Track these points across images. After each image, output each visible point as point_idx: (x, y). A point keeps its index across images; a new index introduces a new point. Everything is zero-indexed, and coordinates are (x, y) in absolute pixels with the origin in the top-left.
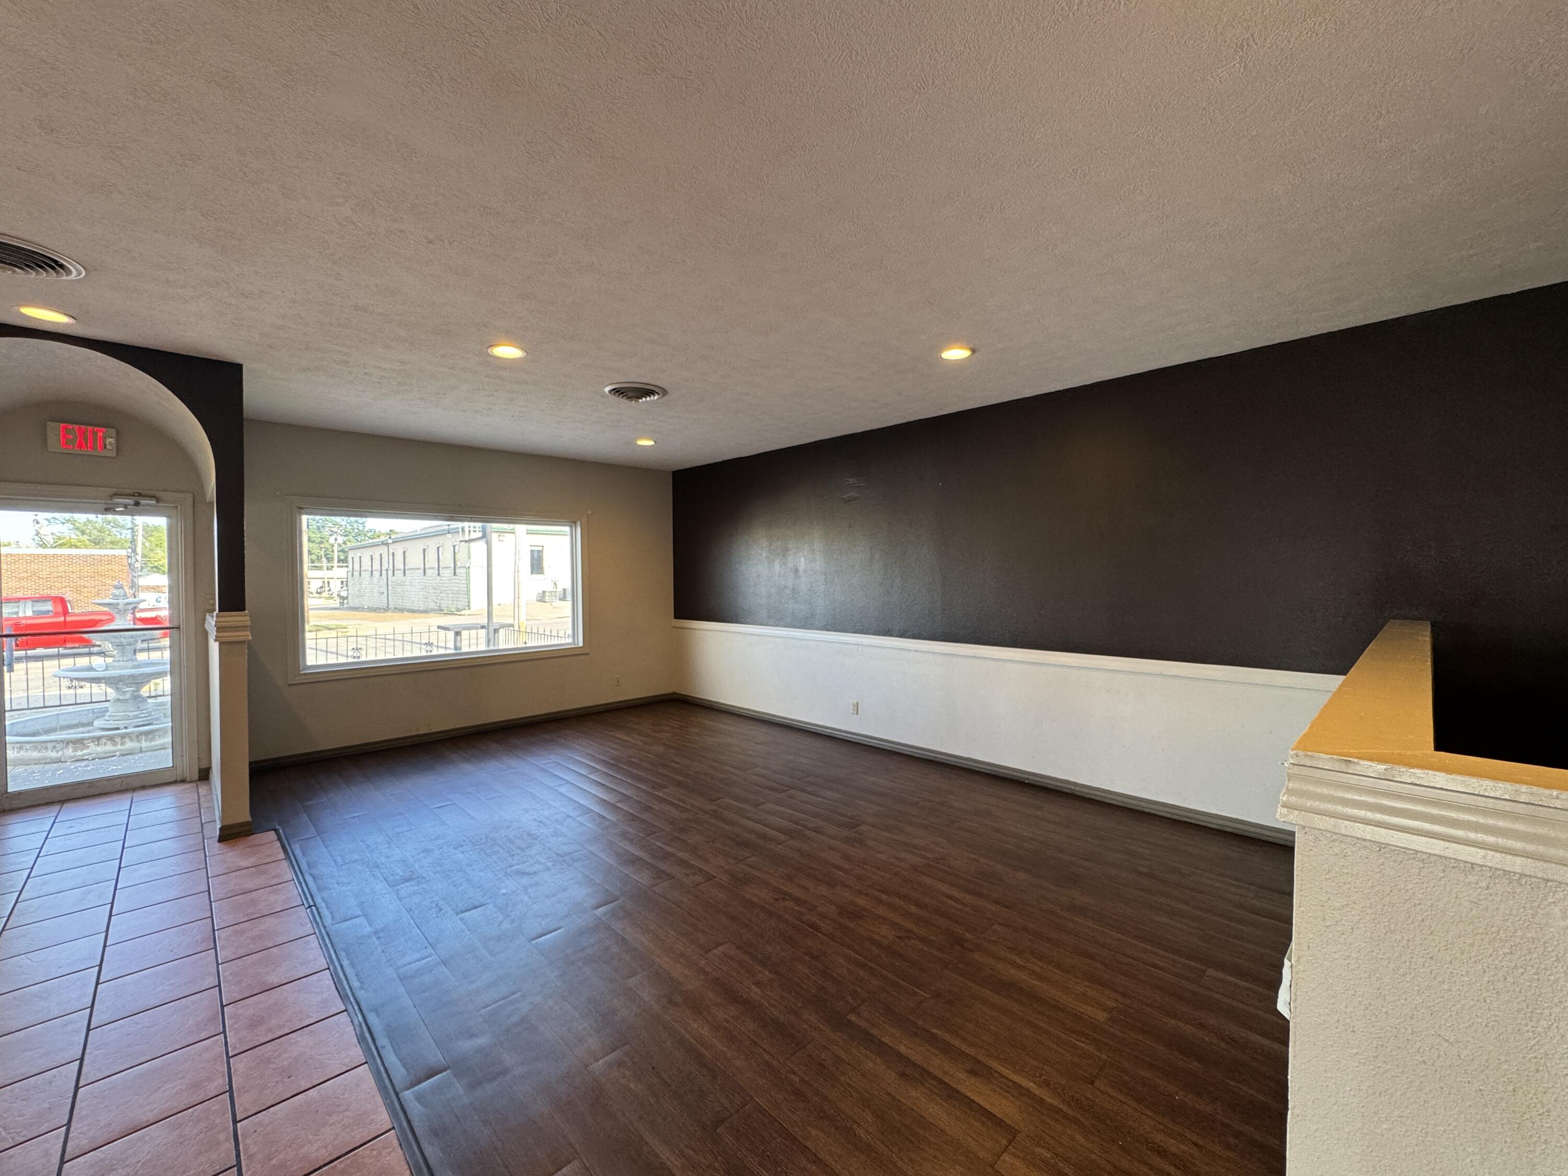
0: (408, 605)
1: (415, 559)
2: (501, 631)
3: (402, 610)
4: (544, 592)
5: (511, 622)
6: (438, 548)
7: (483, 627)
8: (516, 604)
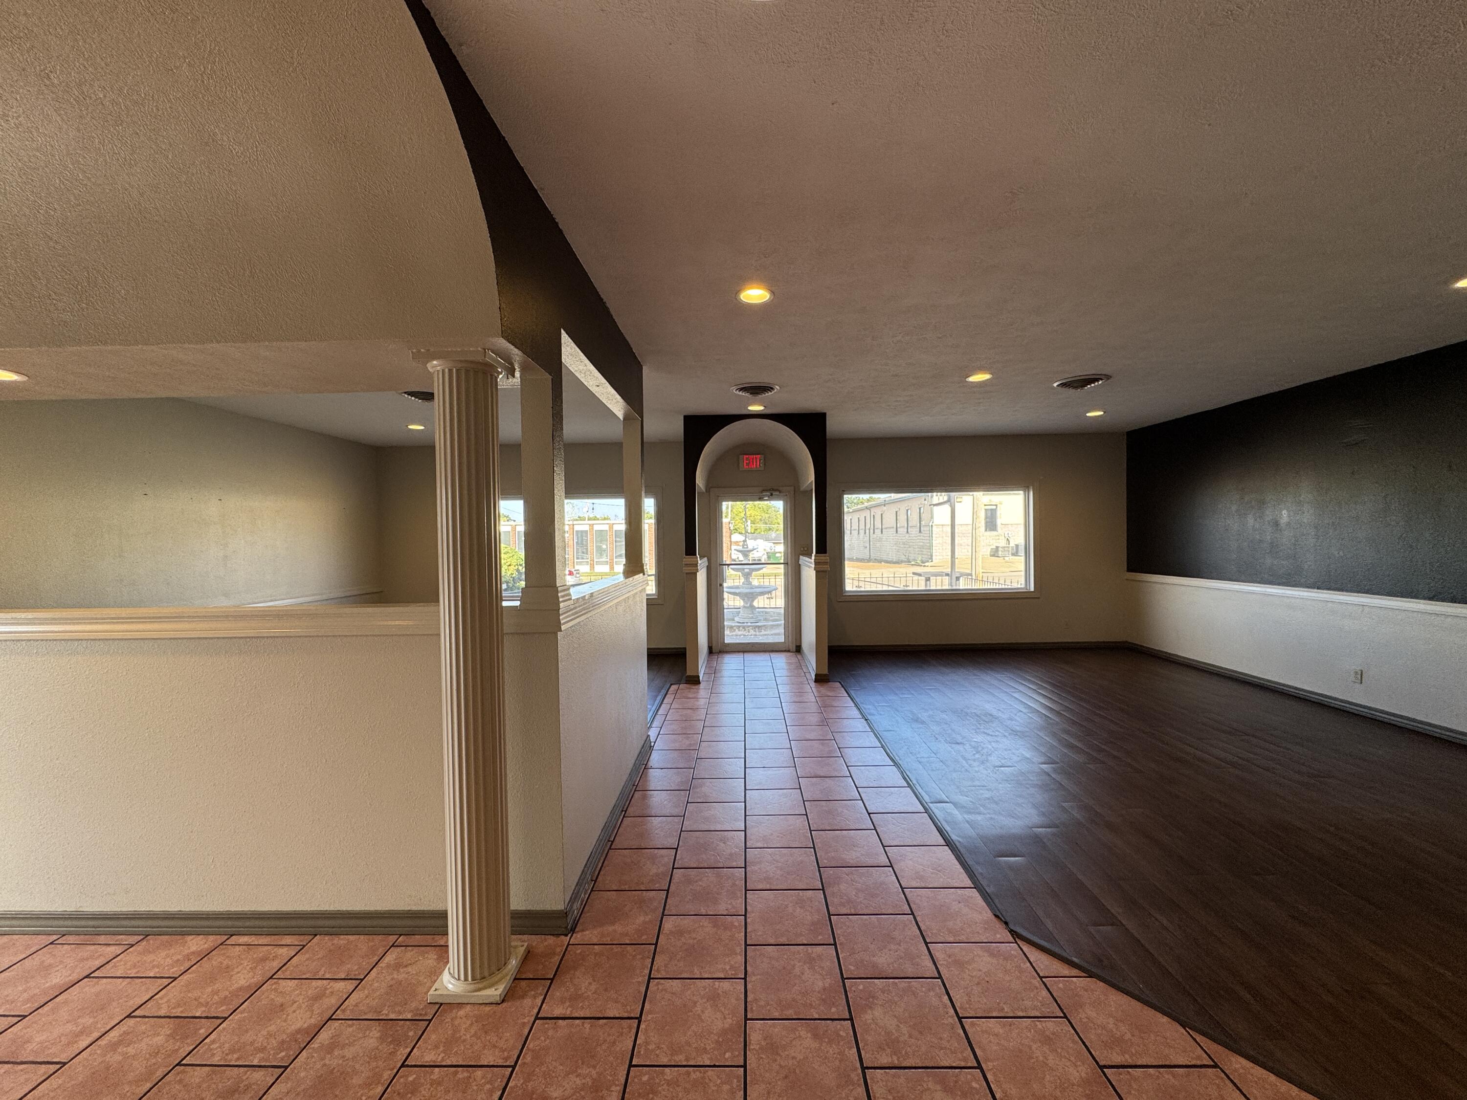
0: (885, 558)
1: (890, 520)
2: (961, 579)
3: (880, 561)
4: (997, 547)
5: (969, 572)
6: (907, 510)
7: (947, 575)
8: (973, 558)
